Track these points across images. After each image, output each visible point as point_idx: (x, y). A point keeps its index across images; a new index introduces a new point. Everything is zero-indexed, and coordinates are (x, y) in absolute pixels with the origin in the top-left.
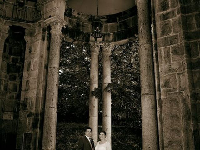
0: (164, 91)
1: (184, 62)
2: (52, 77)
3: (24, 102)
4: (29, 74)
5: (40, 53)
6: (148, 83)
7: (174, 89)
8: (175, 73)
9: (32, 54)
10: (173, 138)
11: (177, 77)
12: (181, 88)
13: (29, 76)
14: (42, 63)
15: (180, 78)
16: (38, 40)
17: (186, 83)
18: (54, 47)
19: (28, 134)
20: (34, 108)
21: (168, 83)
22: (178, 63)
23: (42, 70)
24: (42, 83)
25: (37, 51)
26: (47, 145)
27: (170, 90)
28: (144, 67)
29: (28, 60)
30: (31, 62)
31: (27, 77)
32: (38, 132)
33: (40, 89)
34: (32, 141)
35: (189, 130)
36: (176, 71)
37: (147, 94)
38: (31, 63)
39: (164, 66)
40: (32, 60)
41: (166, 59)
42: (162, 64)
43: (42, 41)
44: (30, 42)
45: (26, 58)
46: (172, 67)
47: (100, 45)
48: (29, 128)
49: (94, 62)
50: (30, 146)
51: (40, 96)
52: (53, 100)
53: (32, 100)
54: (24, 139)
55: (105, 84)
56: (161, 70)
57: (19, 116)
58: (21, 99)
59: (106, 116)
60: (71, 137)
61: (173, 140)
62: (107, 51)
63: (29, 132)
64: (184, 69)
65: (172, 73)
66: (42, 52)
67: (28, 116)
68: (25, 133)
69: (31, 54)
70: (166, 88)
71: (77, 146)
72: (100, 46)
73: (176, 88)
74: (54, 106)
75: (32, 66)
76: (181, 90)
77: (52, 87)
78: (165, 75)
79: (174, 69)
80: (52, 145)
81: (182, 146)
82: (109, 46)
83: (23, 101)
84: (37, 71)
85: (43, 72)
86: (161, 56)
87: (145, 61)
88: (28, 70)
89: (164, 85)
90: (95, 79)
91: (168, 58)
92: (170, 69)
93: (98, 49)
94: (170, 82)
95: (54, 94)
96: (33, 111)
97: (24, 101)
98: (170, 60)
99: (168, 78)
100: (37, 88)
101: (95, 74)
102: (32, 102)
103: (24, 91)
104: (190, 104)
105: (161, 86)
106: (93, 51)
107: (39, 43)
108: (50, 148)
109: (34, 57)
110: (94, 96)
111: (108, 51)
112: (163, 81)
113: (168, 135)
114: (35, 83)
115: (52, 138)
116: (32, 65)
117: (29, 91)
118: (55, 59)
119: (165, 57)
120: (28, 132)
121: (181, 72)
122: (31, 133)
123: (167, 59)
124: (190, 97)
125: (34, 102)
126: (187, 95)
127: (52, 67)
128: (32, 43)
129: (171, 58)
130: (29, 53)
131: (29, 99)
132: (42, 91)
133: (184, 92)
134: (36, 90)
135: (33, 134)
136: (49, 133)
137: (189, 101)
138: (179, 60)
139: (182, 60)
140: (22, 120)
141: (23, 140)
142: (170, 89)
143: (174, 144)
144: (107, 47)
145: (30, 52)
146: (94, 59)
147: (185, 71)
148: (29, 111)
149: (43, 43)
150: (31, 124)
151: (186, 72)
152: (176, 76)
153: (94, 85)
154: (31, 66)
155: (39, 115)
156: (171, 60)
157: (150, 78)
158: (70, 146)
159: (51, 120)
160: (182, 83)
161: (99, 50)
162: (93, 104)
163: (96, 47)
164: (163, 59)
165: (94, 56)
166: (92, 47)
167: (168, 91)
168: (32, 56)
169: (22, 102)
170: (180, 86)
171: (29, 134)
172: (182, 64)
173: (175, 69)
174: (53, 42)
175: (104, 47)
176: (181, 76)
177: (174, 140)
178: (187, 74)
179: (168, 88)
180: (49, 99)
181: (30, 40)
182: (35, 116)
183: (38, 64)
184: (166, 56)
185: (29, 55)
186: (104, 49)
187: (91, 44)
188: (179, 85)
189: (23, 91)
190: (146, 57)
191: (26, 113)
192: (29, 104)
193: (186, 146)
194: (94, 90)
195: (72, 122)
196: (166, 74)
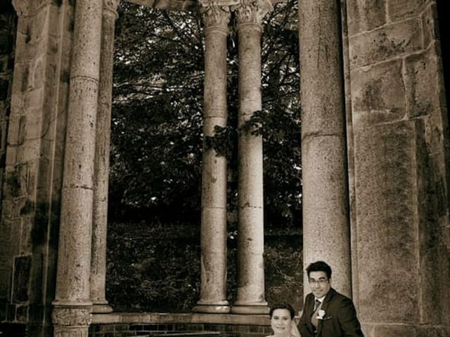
0: (362, 120)
1: (426, 18)
2: (79, 104)
3: (15, 175)
4: (25, 101)
5: (50, 40)
6: (319, 100)
7: (394, 110)
8: (398, 57)
9: (33, 46)
10: (388, 275)
11: (404, 71)
12: (418, 106)
13: (25, 105)
14: (55, 68)
15: (413, 73)
16: (45, 5)
17: (433, 88)
18: (84, 21)
19: (23, 261)
20: (35, 191)
21: (377, 92)
22: (408, 21)
23: (55, 87)
24: (56, 121)
25: (42, 35)
26: (66, 290)
27: (383, 115)
28: (309, 51)
29: (23, 64)
30: (29, 66)
31: (22, 108)
32: (47, 253)
33: (51, 139)
34: (31, 279)
35: (439, 249)
36: (403, 51)
37: (316, 134)
38: (31, 71)
39: (363, 37)
40: (32, 60)
41: (372, 14)
42: (358, 32)
43: (55, 7)
44: (26, 14)
45: (19, 58)
46: (390, 38)
47: (230, 7)
48: (24, 244)
49: (213, 54)
50: (26, 290)
51: (52, 157)
52: (80, 166)
53: (31, 171)
54: (15, 272)
55: (244, 114)
56: (355, 54)
57: (3, 212)
58: (7, 168)
59: (248, 204)
60: (174, 264)
61: (388, 281)
62: (249, 20)
63: (23, 255)
64: (427, 41)
65: (387, 60)
66: (55, 37)
67: (24, 211)
68: (17, 256)
69: (30, 45)
70: (369, 110)
71: (189, 285)
72: (228, 9)
73: (402, 109)
74: (83, 183)
75: (31, 79)
76: (416, 113)
77: (78, 131)
78: (366, 68)
79: (396, 43)
80: (80, 289)
81: (415, 302)
82: (254, 6)
83: (13, 173)
84: (42, 89)
85: (58, 93)
86: (356, 8)
87: (311, 31)
88: (23, 89)
89: (364, 101)
90: (215, 104)
91: (376, 11)
92: (382, 48)
93: (225, 19)
94: (382, 89)
95: (83, 150)
96: (33, 198)
97: (16, 171)
98: (384, 17)
99: (374, 75)
100: (42, 137)
101: (216, 88)
102: (31, 176)
103: (14, 145)
104: (443, 158)
105: (353, 104)
106: (210, 25)
107: (46, 13)
108: (75, 297)
109: (35, 54)
110: (214, 152)
111: (252, 21)
112: (361, 88)
113: (372, 264)
114: (37, 123)
115: (81, 268)
116: (32, 74)
117: (24, 146)
118: (87, 52)
119: (367, 10)
120: (23, 253)
121: (418, 52)
122: (29, 256)
123: (374, 14)
124: (442, 136)
125: (35, 173)
126: (434, 128)
127: (78, 76)
128: (32, 16)
129: (387, 11)
130: (24, 43)
131: (24, 167)
132: (54, 142)
133: (425, 119)
134: (39, 140)
135: (33, 260)
136: (70, 256)
137: (441, 150)
138: (412, 13)
139: (423, 10)
140: (9, 221)
141: (13, 276)
142: (381, 112)
143: (392, 296)
144: (248, 8)
145: (28, 40)
146: (213, 47)
147: (429, 47)
148: (24, 198)
149: (59, 13)
150: (30, 234)
151: (433, 50)
152: (401, 67)
153: (212, 118)
154: (29, 79)
155: (48, 208)
156: (387, 16)
157: (326, 83)
158: (170, 287)
159: (77, 222)
160: (420, 89)
161: (229, 21)
162: (210, 174)
163: (218, 12)
164: (363, 17)
165: (213, 38)
166: (206, 13)
167: (377, 119)
168: (32, 50)
169: (10, 175)
170: (413, 102)
171: (25, 258)
172: (421, 26)
173: (400, 45)
174: (80, 8)
175: (241, 10)
176: (418, 65)
177: (392, 282)
178: (434, 58)
179: (375, 109)
180: (71, 164)
181: (27, 8)
182: (37, 212)
183: (44, 72)
184: (371, 5)
185: (26, 48)
186: (242, 16)
187: (204, 5)
188: (410, 97)
189: (11, 146)
190: (315, 17)
191: (19, 205)
192: (26, 181)
193: (429, 304)
194: (213, 135)
195: (180, 224)
196: (368, 65)
